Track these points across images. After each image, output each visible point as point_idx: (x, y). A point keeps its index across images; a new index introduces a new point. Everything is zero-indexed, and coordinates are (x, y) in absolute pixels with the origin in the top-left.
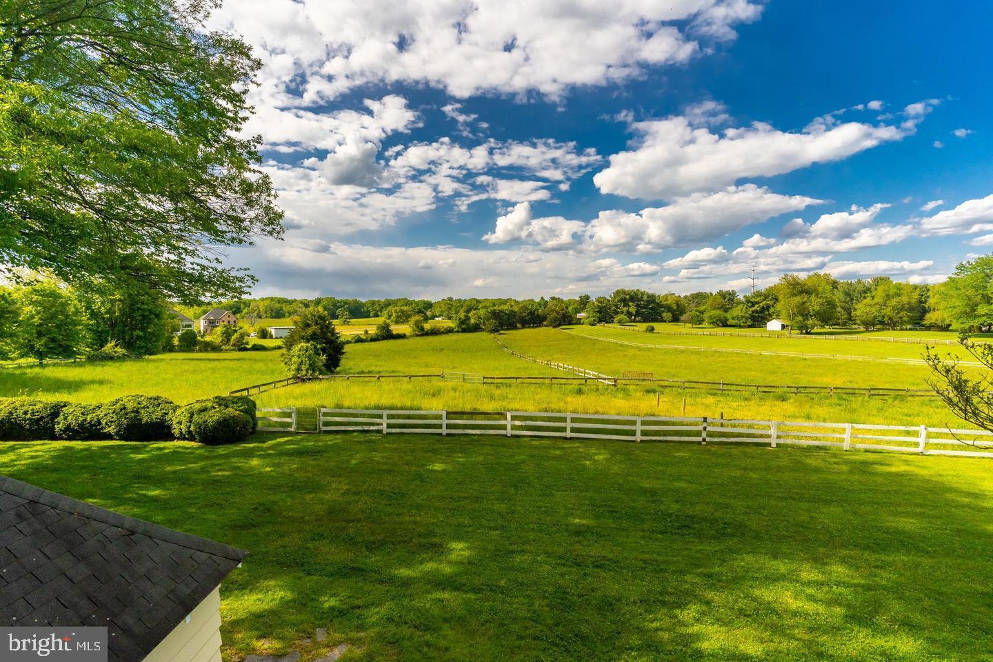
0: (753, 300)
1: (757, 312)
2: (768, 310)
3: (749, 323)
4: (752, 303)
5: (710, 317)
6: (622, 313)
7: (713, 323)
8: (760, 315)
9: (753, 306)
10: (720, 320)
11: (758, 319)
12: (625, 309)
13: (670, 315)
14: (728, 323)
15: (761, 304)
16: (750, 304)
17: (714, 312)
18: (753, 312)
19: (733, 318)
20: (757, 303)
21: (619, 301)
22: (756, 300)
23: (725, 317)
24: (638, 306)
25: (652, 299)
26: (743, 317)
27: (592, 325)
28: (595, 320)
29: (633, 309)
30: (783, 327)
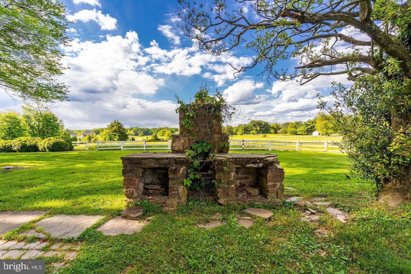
0: (307, 124)
1: (309, 128)
2: (314, 128)
3: (306, 133)
4: (307, 125)
5: (290, 131)
6: (254, 130)
7: (291, 133)
8: (311, 130)
9: (307, 126)
10: (294, 132)
11: (310, 131)
12: (255, 128)
13: (273, 130)
14: (297, 133)
15: (311, 125)
16: (306, 125)
17: (291, 129)
18: (307, 129)
19: (299, 131)
20: (309, 125)
21: (252, 125)
22: (309, 124)
23: (296, 131)
24: (260, 127)
25: (266, 124)
26: (303, 130)
27: (241, 135)
28: (242, 133)
29: (258, 128)
30: (319, 134)
